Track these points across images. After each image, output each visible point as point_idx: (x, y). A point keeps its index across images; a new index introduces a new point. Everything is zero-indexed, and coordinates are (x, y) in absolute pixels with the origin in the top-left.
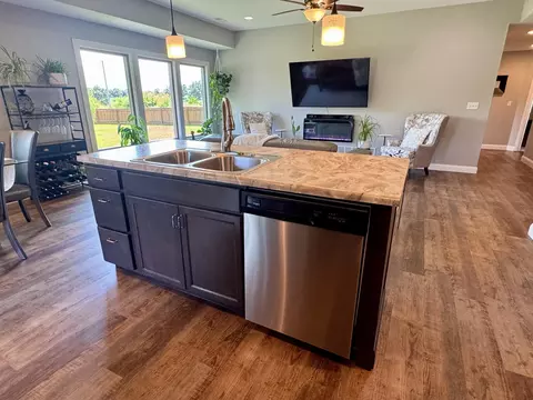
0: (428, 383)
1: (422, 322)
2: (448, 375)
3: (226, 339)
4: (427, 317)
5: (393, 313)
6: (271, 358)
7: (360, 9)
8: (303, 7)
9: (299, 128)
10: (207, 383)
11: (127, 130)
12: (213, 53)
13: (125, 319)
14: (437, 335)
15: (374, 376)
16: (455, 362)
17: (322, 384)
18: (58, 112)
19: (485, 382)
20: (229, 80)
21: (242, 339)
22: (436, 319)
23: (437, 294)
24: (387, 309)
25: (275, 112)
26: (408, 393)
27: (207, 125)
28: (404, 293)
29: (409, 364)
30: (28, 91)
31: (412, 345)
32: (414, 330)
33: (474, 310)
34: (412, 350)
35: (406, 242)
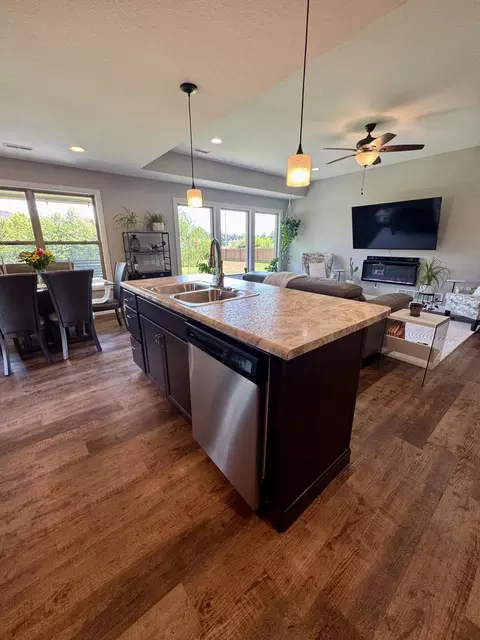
0: (337, 579)
1: (378, 503)
2: (371, 582)
3: (175, 449)
4: (391, 499)
5: (351, 479)
6: (198, 480)
7: (420, 147)
8: (355, 153)
9: (357, 269)
10: (136, 482)
11: (204, 265)
12: (286, 201)
13: (122, 408)
14: (389, 526)
15: (281, 540)
16: (392, 570)
17: (223, 525)
18: (156, 250)
19: (419, 617)
20: (297, 225)
21: (187, 454)
22: (401, 507)
23: (424, 476)
24: (345, 472)
25: (335, 253)
26: (306, 577)
27: (274, 263)
28: (379, 461)
29: (329, 545)
30: (138, 235)
31: (348, 525)
32: (362, 508)
33: (467, 515)
34: (344, 530)
35: (422, 404)
